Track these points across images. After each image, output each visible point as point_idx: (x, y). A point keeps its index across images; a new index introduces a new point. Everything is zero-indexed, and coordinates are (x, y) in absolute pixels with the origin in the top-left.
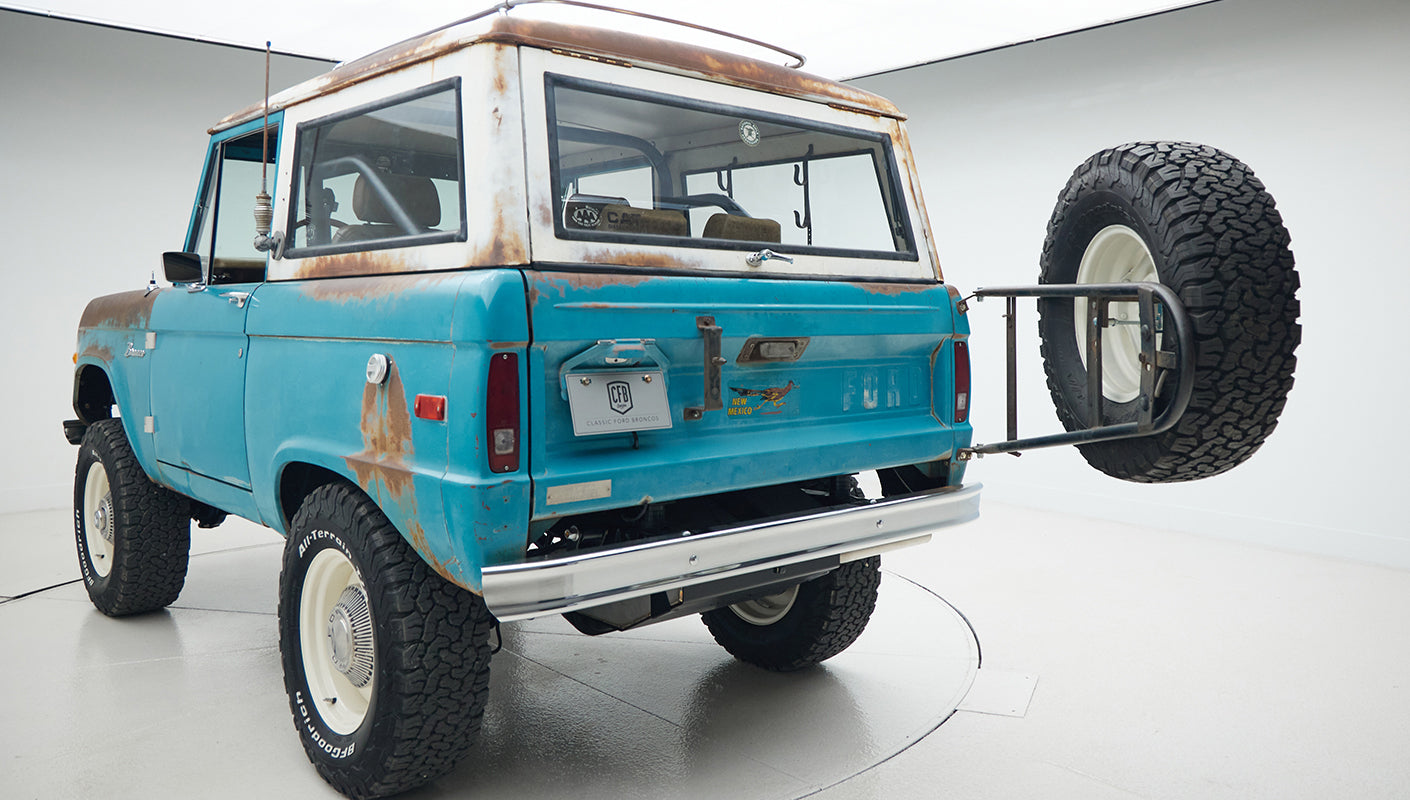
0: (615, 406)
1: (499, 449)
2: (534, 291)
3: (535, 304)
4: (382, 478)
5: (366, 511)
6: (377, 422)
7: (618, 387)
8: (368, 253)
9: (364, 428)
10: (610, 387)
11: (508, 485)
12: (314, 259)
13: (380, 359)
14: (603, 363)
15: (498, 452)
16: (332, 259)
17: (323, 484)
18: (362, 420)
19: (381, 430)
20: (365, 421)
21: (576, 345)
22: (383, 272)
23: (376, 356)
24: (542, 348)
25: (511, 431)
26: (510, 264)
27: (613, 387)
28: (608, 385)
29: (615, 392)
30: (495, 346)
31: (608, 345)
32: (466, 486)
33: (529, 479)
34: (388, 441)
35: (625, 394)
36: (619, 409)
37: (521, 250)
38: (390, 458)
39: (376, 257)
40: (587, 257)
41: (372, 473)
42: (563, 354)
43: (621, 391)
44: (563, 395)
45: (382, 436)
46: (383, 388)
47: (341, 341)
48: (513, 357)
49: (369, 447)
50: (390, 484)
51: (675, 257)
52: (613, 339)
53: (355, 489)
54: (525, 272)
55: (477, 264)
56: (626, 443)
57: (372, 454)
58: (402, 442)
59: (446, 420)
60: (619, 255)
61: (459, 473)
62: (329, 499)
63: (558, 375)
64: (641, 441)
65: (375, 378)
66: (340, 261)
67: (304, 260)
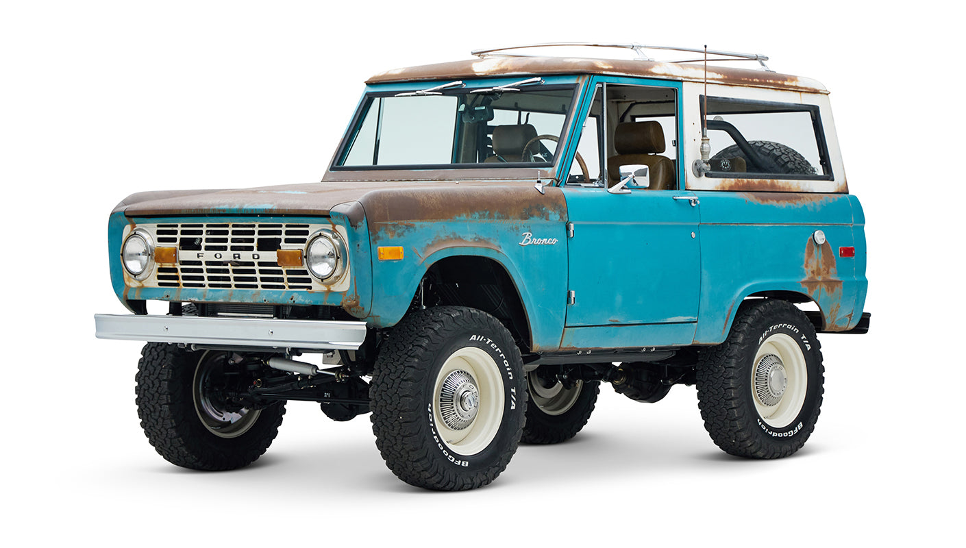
4: (824, 287)
6: (815, 263)
8: (774, 180)
9: (807, 267)
12: (733, 180)
16: (748, 181)
18: (805, 263)
19: (818, 266)
20: (807, 264)
22: (787, 191)
34: (822, 270)
38: (824, 277)
39: (781, 183)
41: (818, 287)
45: (818, 268)
49: (811, 275)
50: (828, 289)
57: (812, 278)
58: (830, 269)
66: (754, 183)
67: (724, 179)
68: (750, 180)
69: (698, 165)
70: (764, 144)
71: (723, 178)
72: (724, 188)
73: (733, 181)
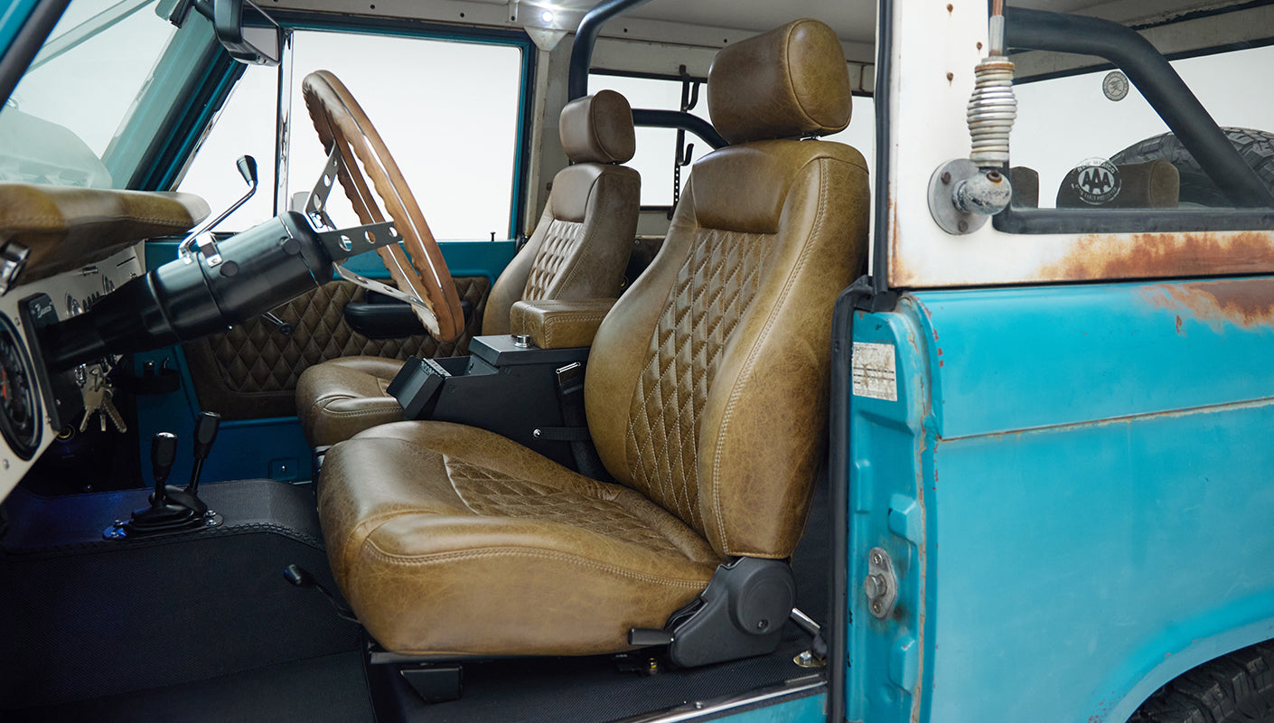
66: (1215, 246)
67: (1085, 237)
68: (1198, 235)
69: (957, 184)
70: (1255, 141)
71: (1083, 230)
72: (1081, 269)
73: (1123, 243)
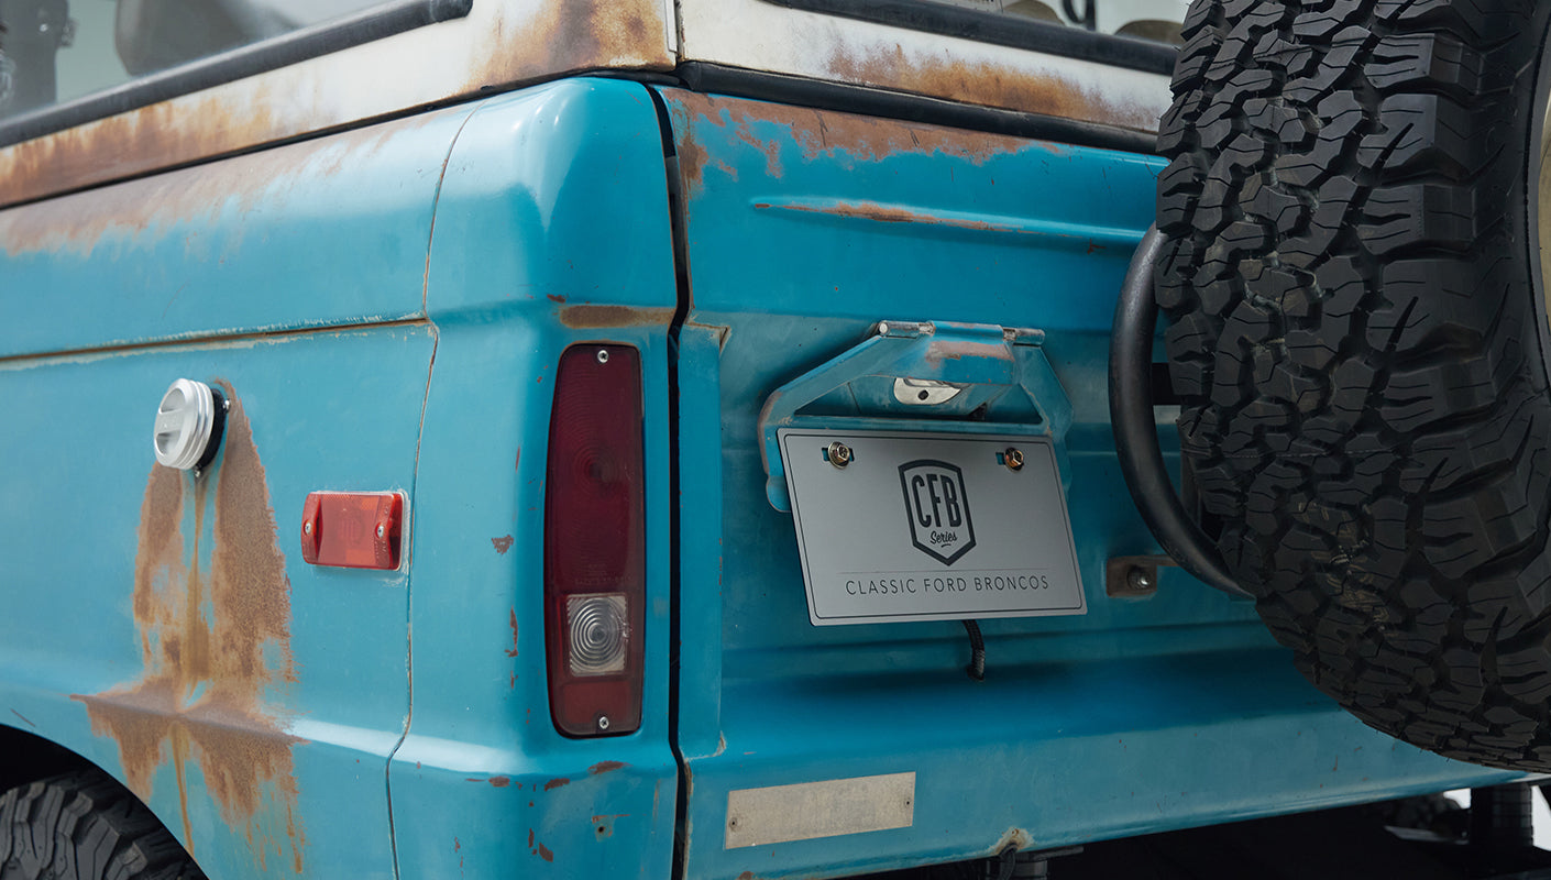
0: (924, 535)
1: (586, 661)
2: (693, 154)
3: (695, 191)
4: (195, 758)
5: (143, 861)
6: (181, 591)
7: (932, 478)
8: (160, 109)
9: (143, 609)
10: (909, 475)
11: (609, 776)
13: (194, 393)
14: (887, 402)
15: (577, 668)
16: (58, 143)
17: (22, 782)
18: (137, 587)
19: (193, 613)
20: (146, 587)
21: (814, 333)
22: (203, 152)
23: (184, 385)
24: (716, 336)
25: (619, 601)
26: (615, 62)
27: (917, 479)
28: (903, 468)
29: (924, 492)
30: (574, 316)
31: (911, 337)
32: (473, 779)
33: (671, 760)
34: (216, 643)
35: (951, 501)
36: (936, 548)
37: (647, 20)
38: (221, 697)
39: (184, 113)
40: (841, 62)
41: (166, 745)
42: (775, 360)
43: (939, 492)
44: (771, 490)
45: (198, 631)
46: (202, 483)
47: (80, 359)
48: (625, 354)
49: (158, 666)
50: (222, 778)
51: (1085, 90)
52: (923, 320)
53: (114, 797)
54: (662, 90)
55: (505, 75)
56: (946, 660)
57: (165, 686)
58: (259, 645)
59: (404, 565)
60: (932, 63)
61: (454, 736)
62: (37, 826)
63: (755, 430)
64: (990, 657)
65: (180, 454)
